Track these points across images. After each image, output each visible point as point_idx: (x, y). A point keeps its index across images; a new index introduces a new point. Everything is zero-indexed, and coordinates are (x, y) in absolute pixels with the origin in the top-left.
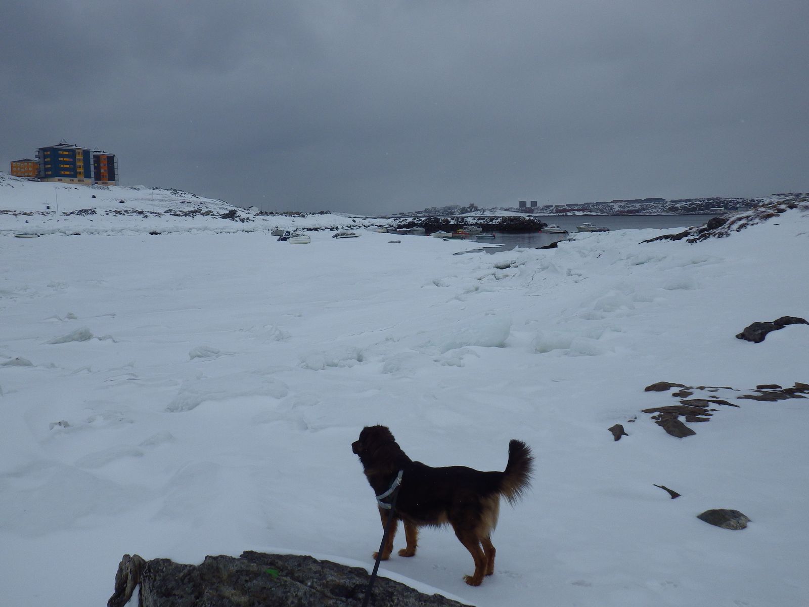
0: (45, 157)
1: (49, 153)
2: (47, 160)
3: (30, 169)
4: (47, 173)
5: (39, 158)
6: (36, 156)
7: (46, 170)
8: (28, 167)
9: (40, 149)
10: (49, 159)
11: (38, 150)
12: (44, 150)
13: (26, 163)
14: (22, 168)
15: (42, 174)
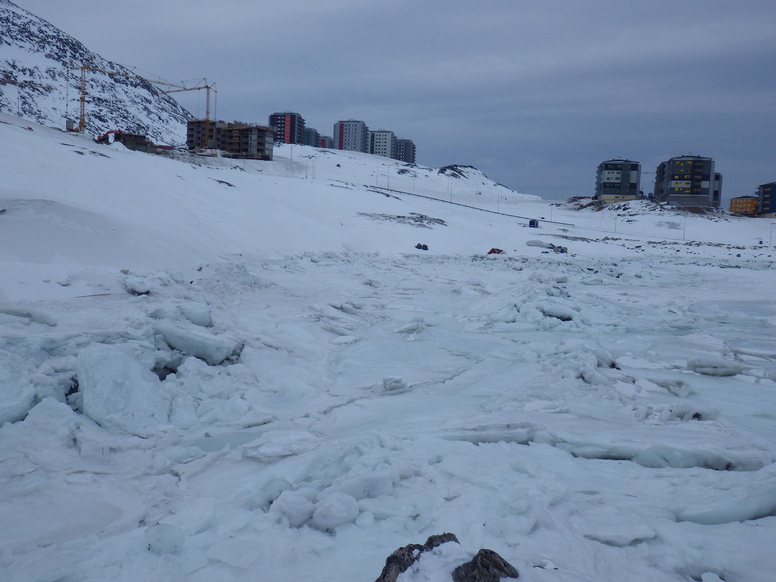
0: (765, 193)
1: (769, 189)
2: (766, 196)
3: (749, 205)
4: (764, 209)
5: (759, 195)
6: (756, 193)
7: (764, 206)
8: (747, 203)
9: (761, 186)
10: (768, 196)
11: (759, 187)
12: (764, 187)
13: (745, 200)
14: (740, 204)
15: (760, 210)
